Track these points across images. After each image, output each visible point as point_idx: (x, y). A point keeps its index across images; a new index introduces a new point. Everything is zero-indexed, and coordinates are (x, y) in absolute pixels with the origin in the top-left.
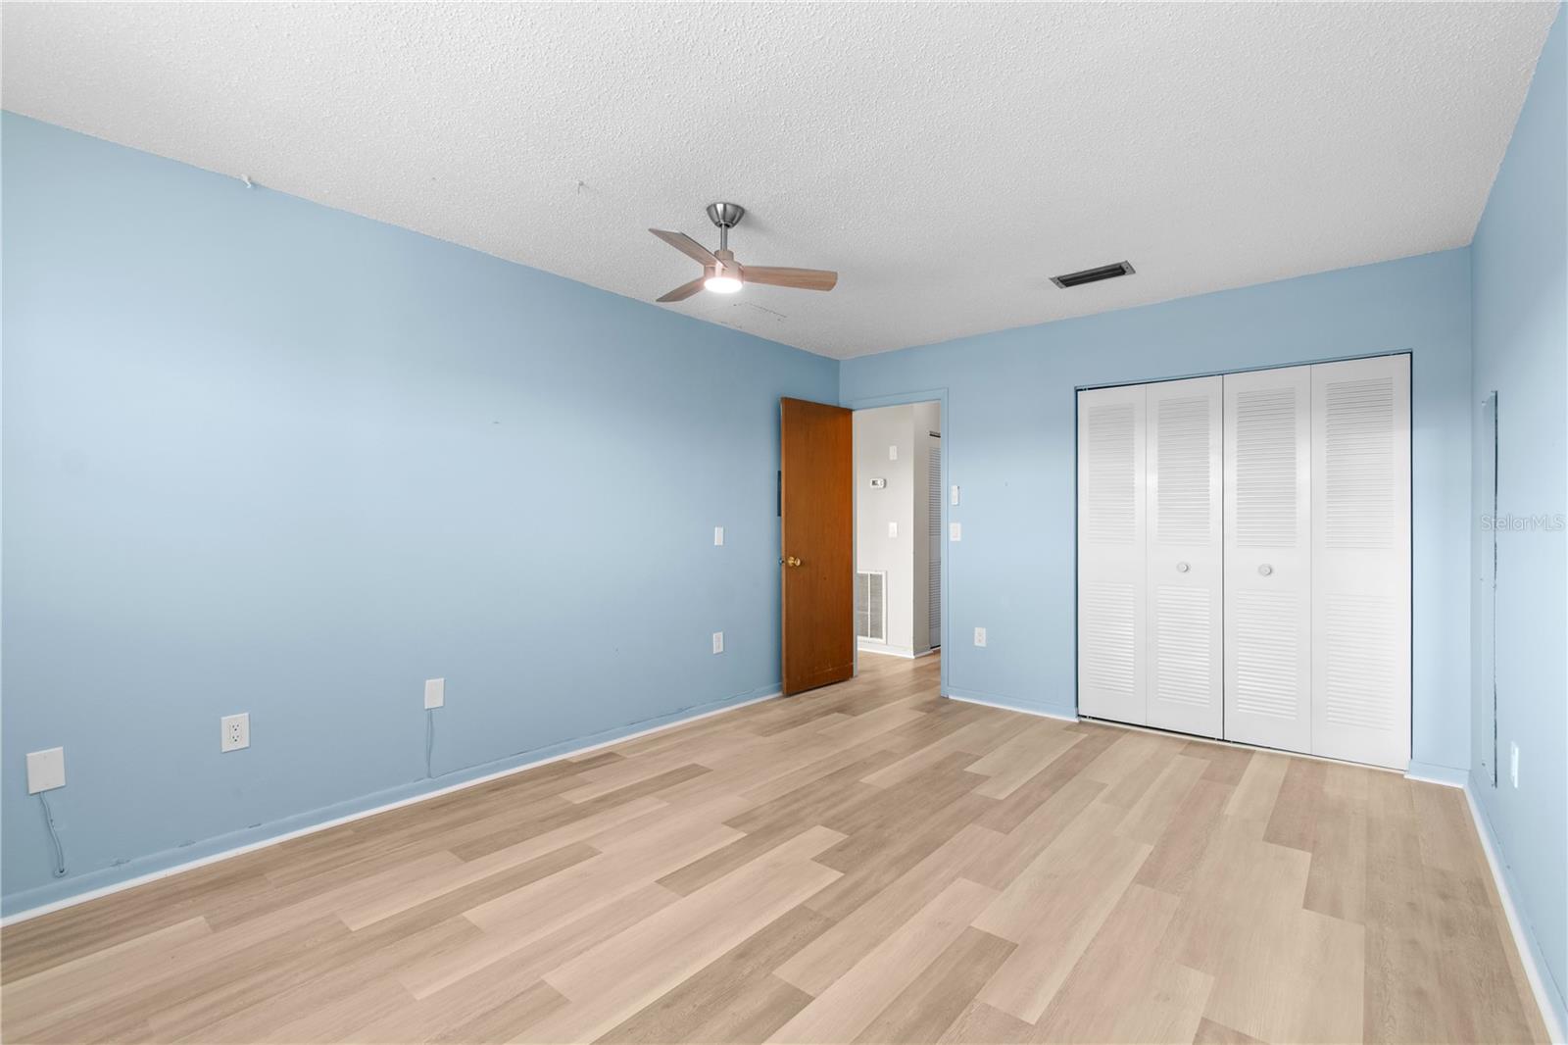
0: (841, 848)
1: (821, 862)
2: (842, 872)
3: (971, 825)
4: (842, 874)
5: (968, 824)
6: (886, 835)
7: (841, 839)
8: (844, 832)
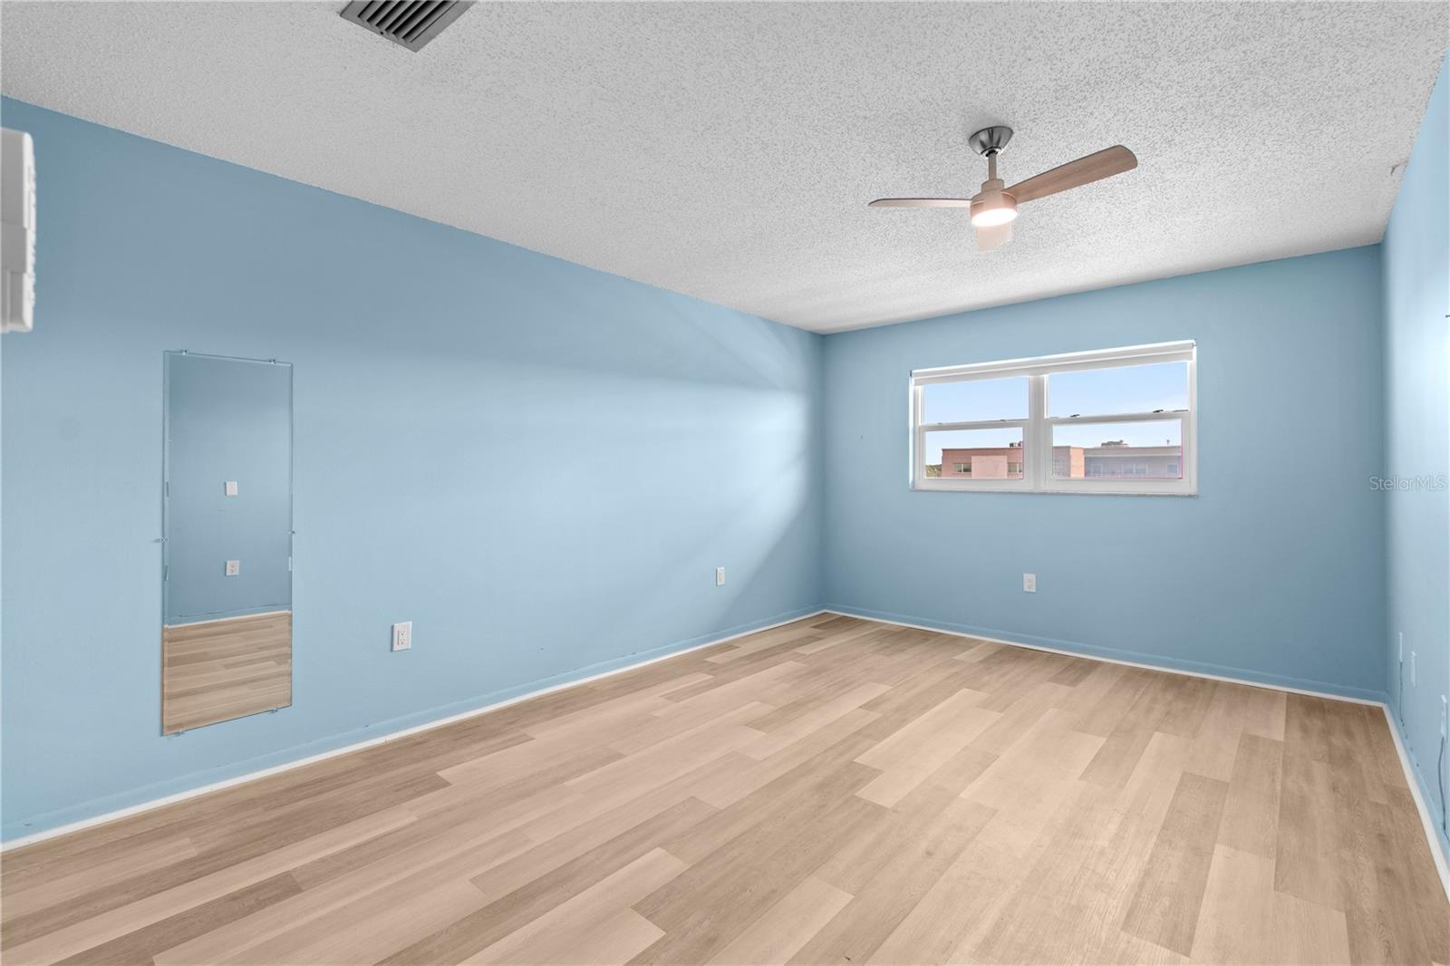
0: (856, 785)
1: (875, 770)
2: (856, 763)
3: (722, 808)
4: (855, 760)
5: (726, 809)
6: (816, 797)
7: (859, 792)
8: (859, 800)
